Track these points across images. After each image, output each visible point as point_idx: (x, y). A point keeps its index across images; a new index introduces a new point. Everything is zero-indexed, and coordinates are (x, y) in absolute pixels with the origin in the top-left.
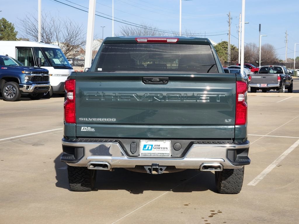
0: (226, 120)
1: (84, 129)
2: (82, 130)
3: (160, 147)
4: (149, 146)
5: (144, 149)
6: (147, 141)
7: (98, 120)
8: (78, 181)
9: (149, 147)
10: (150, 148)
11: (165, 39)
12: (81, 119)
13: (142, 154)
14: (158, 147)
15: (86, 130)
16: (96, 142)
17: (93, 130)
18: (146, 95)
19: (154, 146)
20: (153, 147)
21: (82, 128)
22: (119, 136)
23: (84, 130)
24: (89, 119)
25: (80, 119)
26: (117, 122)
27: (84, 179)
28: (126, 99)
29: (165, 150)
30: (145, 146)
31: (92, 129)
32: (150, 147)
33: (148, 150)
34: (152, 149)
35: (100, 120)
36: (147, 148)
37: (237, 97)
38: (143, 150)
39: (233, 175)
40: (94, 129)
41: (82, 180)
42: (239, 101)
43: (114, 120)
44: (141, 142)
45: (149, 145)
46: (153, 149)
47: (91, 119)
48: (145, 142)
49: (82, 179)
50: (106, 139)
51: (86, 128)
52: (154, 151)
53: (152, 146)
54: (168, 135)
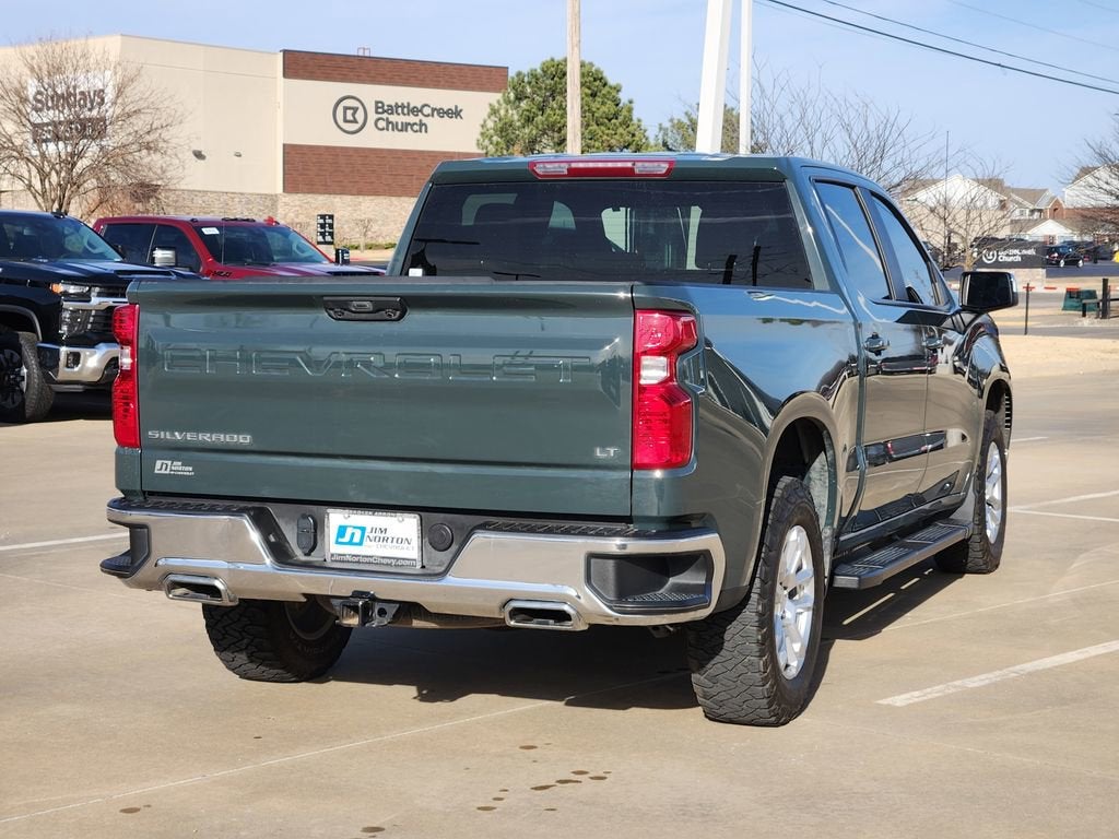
0: (598, 450)
1: (163, 467)
2: (156, 472)
3: (387, 535)
4: (355, 531)
5: (340, 540)
6: (347, 512)
7: (200, 438)
8: (234, 643)
9: (353, 534)
10: (357, 539)
11: (629, 165)
12: (154, 434)
13: (332, 555)
14: (383, 535)
15: (168, 472)
16: (200, 510)
17: (188, 470)
18: (334, 355)
19: (368, 530)
20: (366, 534)
21: (159, 463)
22: (265, 493)
23: (163, 472)
24: (176, 433)
25: (150, 433)
26: (254, 448)
27: (251, 637)
28: (278, 368)
29: (403, 548)
30: (342, 531)
31: (187, 468)
32: (358, 534)
33: (350, 543)
34: (364, 542)
35: (206, 438)
36: (347, 539)
37: (636, 368)
38: (337, 542)
39: (721, 653)
40: (191, 469)
41: (245, 641)
42: (643, 382)
43: (244, 440)
44: (328, 514)
45: (355, 527)
46: (366, 542)
47: (180, 435)
48: (341, 516)
49: (243, 639)
50: (227, 503)
51: (169, 463)
52: (371, 549)
53: (363, 529)
54: (410, 497)
